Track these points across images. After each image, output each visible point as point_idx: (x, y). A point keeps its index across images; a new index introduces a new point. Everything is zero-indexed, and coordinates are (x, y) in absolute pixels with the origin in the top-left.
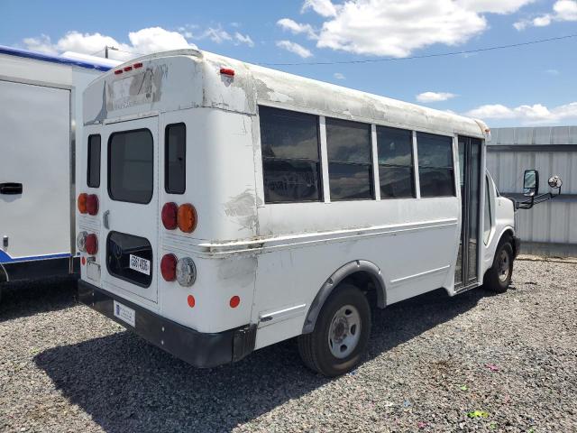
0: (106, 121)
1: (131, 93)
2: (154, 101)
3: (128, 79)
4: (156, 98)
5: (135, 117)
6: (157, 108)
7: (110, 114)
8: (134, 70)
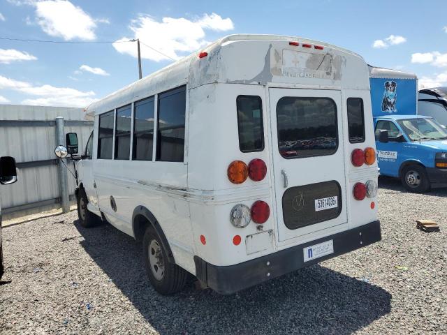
0: (270, 84)
1: (308, 66)
2: (334, 78)
3: (306, 55)
4: (337, 77)
5: (317, 87)
6: (338, 84)
7: (275, 78)
8: (312, 49)
